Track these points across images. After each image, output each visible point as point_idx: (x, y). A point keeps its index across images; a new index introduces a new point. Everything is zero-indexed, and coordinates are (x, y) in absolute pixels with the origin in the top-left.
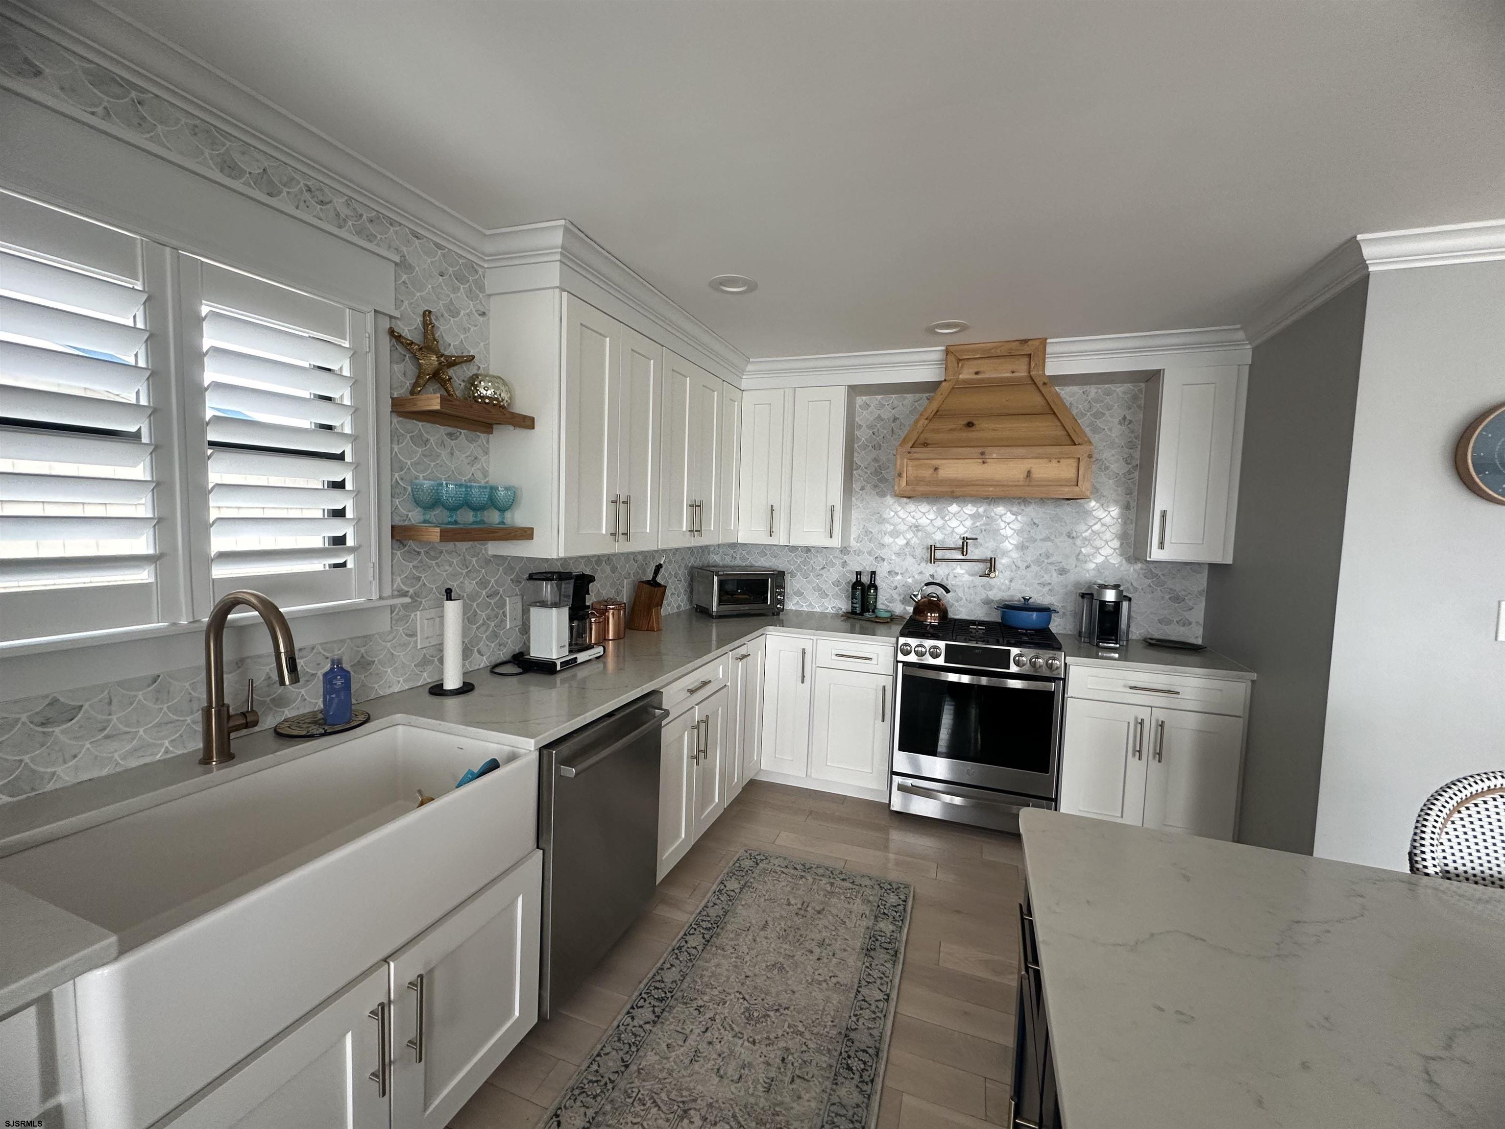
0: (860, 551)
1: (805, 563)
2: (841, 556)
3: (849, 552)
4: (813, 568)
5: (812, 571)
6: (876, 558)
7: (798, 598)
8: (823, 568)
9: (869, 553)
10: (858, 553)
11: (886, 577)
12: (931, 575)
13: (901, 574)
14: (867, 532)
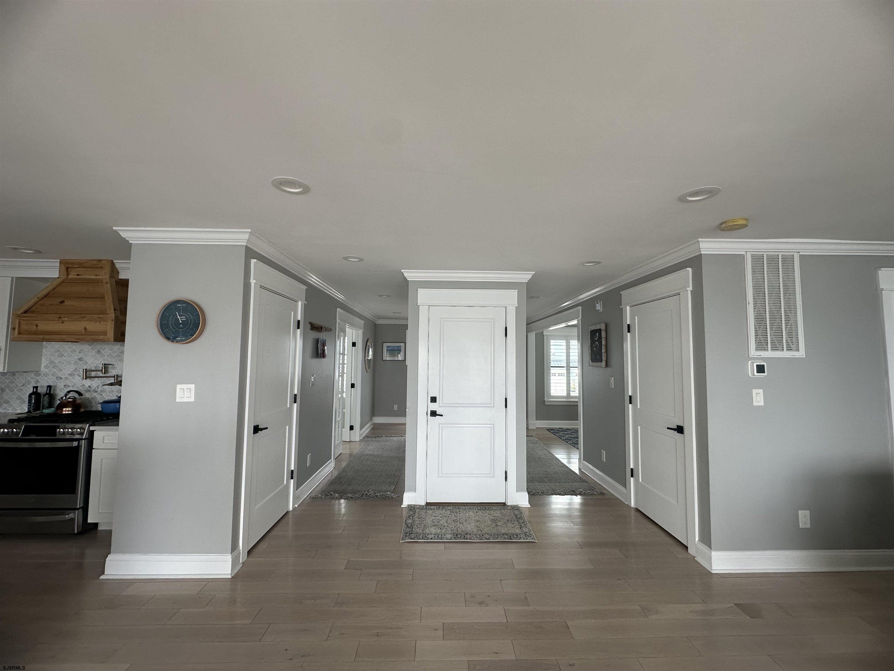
0: (47, 374)
1: (12, 382)
2: (35, 377)
3: (40, 375)
4: (17, 385)
5: (16, 388)
6: (57, 377)
7: (6, 405)
8: (23, 385)
9: (53, 375)
10: (46, 375)
11: (63, 389)
12: (89, 386)
13: (72, 386)
14: (52, 362)
